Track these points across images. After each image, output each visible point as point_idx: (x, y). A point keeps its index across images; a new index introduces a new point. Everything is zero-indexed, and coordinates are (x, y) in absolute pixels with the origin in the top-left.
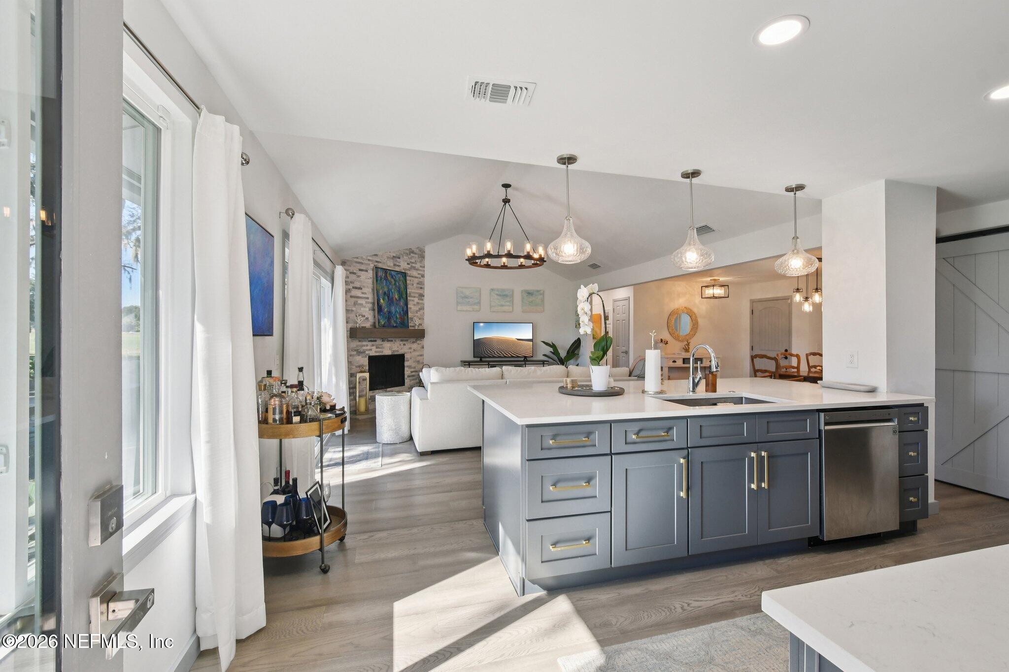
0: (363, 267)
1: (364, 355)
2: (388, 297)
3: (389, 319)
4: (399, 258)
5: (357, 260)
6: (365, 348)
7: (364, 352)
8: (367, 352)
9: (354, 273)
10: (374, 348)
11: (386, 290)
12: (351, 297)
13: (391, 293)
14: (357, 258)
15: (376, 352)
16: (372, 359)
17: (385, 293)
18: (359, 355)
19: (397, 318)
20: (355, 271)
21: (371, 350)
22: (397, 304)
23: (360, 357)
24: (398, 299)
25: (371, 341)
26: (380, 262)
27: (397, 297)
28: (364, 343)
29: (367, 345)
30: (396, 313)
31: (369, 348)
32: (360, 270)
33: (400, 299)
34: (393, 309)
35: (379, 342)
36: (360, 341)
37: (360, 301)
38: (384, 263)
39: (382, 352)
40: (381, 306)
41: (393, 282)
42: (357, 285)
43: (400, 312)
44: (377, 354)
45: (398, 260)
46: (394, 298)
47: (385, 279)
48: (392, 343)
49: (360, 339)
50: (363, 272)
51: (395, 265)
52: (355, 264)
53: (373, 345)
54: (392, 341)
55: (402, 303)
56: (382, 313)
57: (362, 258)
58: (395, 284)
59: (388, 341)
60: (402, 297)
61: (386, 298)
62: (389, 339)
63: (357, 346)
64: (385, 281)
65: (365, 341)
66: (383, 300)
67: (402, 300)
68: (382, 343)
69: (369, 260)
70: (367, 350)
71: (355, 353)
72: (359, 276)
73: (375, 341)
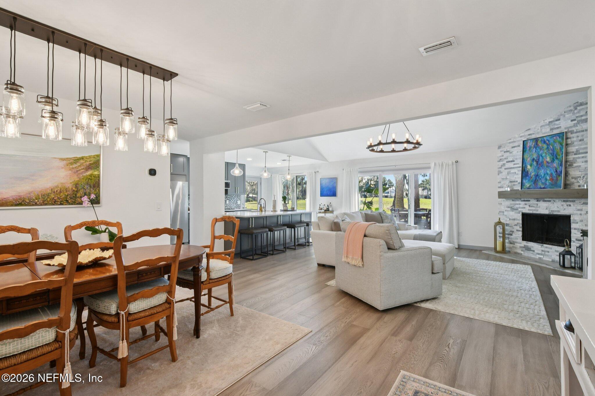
0: (516, 144)
1: (517, 211)
2: (537, 162)
3: (535, 182)
4: (559, 120)
5: (510, 141)
6: (517, 206)
7: (517, 209)
8: (519, 210)
9: (507, 151)
10: (527, 207)
11: (535, 156)
12: (505, 169)
13: (541, 158)
14: (511, 139)
15: (529, 210)
16: (525, 216)
17: (534, 159)
18: (513, 211)
19: (546, 179)
20: (508, 150)
21: (525, 208)
22: (547, 166)
23: (513, 213)
24: (550, 161)
25: (524, 201)
26: (534, 134)
27: (548, 159)
28: (517, 202)
29: (520, 204)
30: (546, 175)
31: (521, 206)
32: (512, 147)
33: (553, 161)
34: (542, 172)
35: (533, 202)
36: (513, 200)
37: (513, 171)
38: (538, 133)
39: (537, 210)
40: (527, 171)
41: (545, 146)
42: (510, 159)
43: (551, 174)
44: (531, 212)
45: (557, 122)
46: (545, 162)
47: (535, 147)
48: (550, 203)
49: (513, 199)
50: (515, 148)
51: (552, 129)
52: (508, 145)
53: (526, 204)
54: (550, 201)
55: (556, 164)
56: (527, 178)
57: (515, 138)
58: (548, 148)
59: (544, 201)
60: (557, 158)
61: (535, 163)
62: (545, 199)
63: (511, 204)
64: (534, 149)
65: (518, 201)
66: (531, 165)
67: (556, 161)
68: (537, 203)
69: (521, 137)
70: (520, 208)
71: (509, 209)
72: (511, 153)
73: (529, 201)
